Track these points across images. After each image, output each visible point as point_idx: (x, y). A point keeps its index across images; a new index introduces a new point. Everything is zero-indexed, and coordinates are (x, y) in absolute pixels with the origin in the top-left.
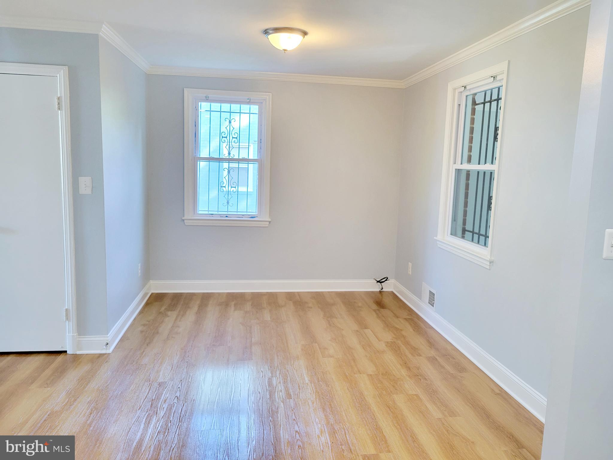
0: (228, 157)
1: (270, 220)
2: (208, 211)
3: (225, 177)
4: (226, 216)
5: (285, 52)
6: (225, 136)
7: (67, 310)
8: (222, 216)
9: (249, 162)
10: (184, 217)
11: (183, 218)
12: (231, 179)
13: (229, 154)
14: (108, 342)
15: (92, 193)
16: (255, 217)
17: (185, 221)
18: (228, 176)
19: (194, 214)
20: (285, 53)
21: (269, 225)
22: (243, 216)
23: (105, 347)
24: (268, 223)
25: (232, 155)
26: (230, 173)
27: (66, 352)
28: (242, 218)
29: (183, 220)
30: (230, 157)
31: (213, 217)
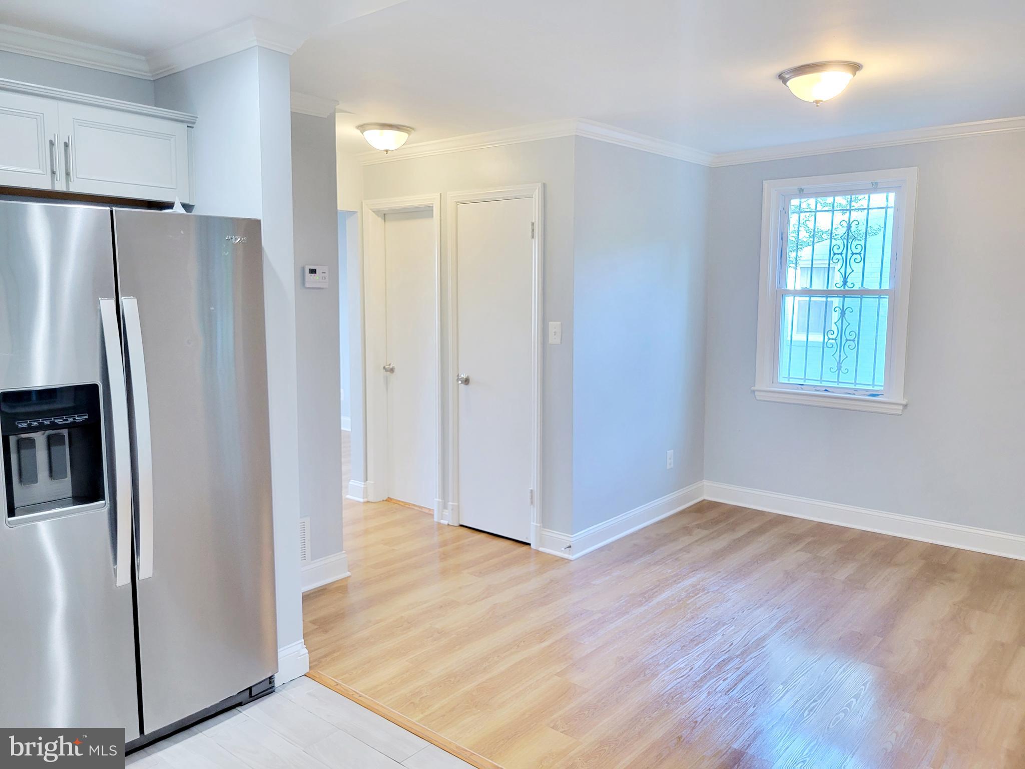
0: (842, 288)
1: (904, 402)
2: (821, 381)
3: (835, 323)
4: (824, 389)
5: (818, 104)
6: (839, 251)
7: (532, 491)
8: (818, 388)
9: (882, 296)
10: (754, 386)
11: (753, 388)
12: (846, 326)
13: (845, 282)
14: (571, 545)
15: (561, 343)
16: (878, 395)
17: (757, 393)
18: (840, 321)
19: (773, 383)
20: (818, 106)
21: (902, 411)
22: (855, 392)
23: (563, 549)
24: (901, 407)
25: (849, 284)
26: (846, 316)
27: (529, 544)
28: (854, 394)
29: (754, 391)
30: (847, 288)
31: (802, 389)
